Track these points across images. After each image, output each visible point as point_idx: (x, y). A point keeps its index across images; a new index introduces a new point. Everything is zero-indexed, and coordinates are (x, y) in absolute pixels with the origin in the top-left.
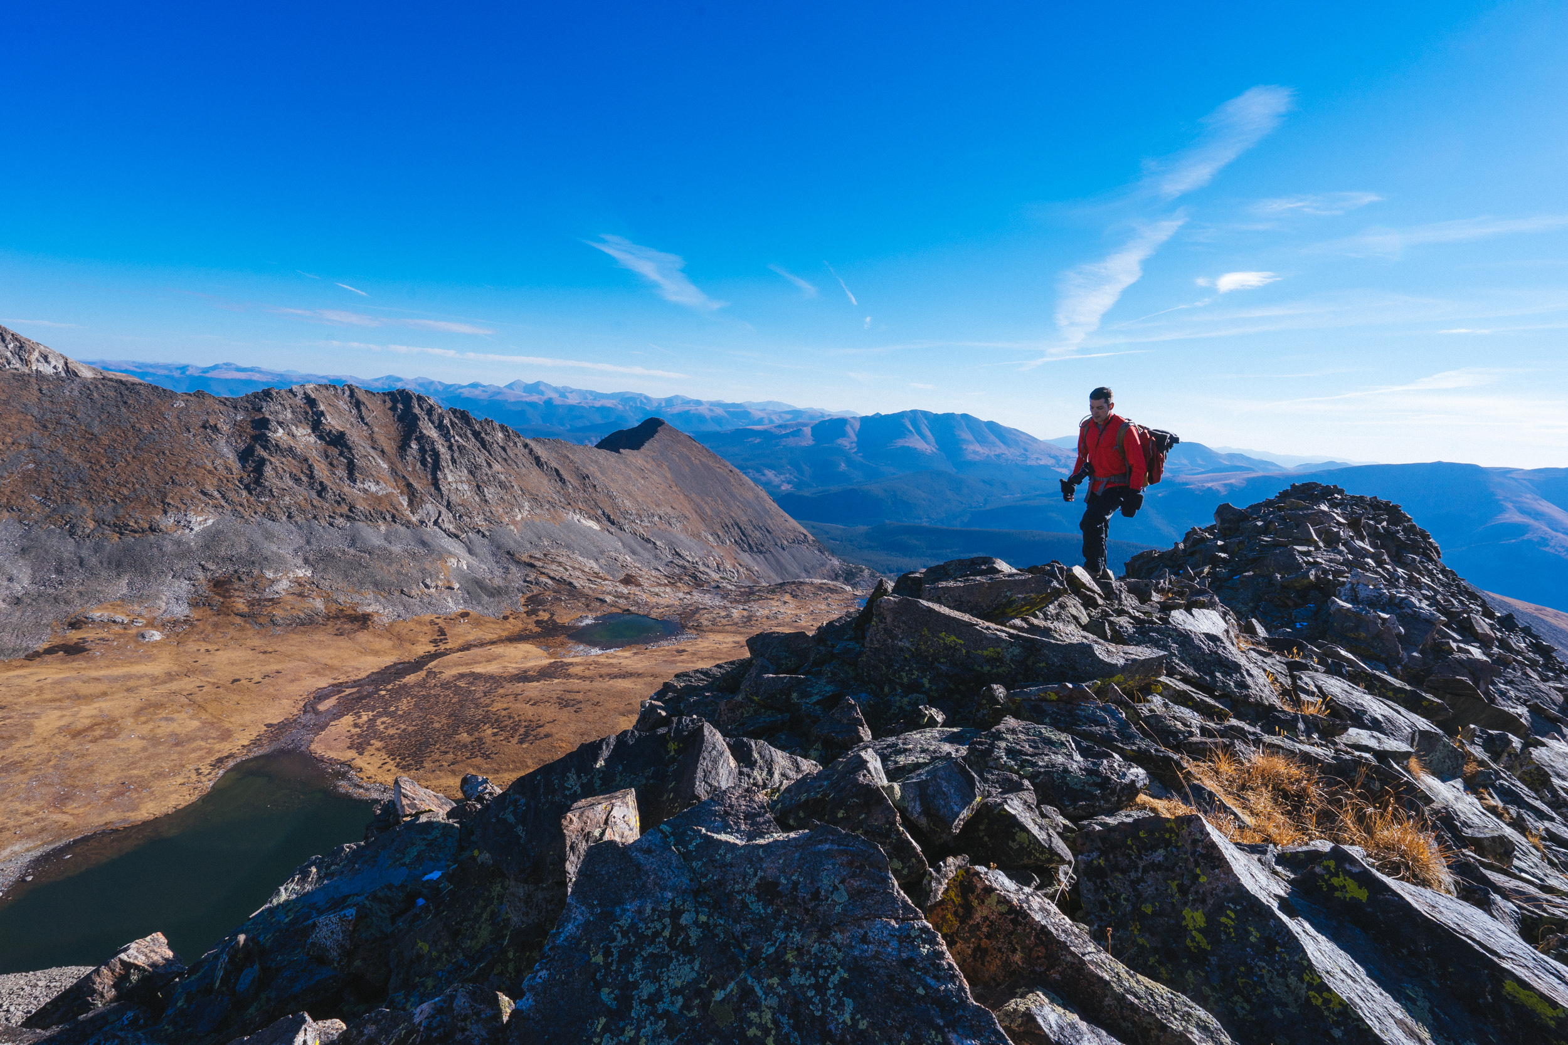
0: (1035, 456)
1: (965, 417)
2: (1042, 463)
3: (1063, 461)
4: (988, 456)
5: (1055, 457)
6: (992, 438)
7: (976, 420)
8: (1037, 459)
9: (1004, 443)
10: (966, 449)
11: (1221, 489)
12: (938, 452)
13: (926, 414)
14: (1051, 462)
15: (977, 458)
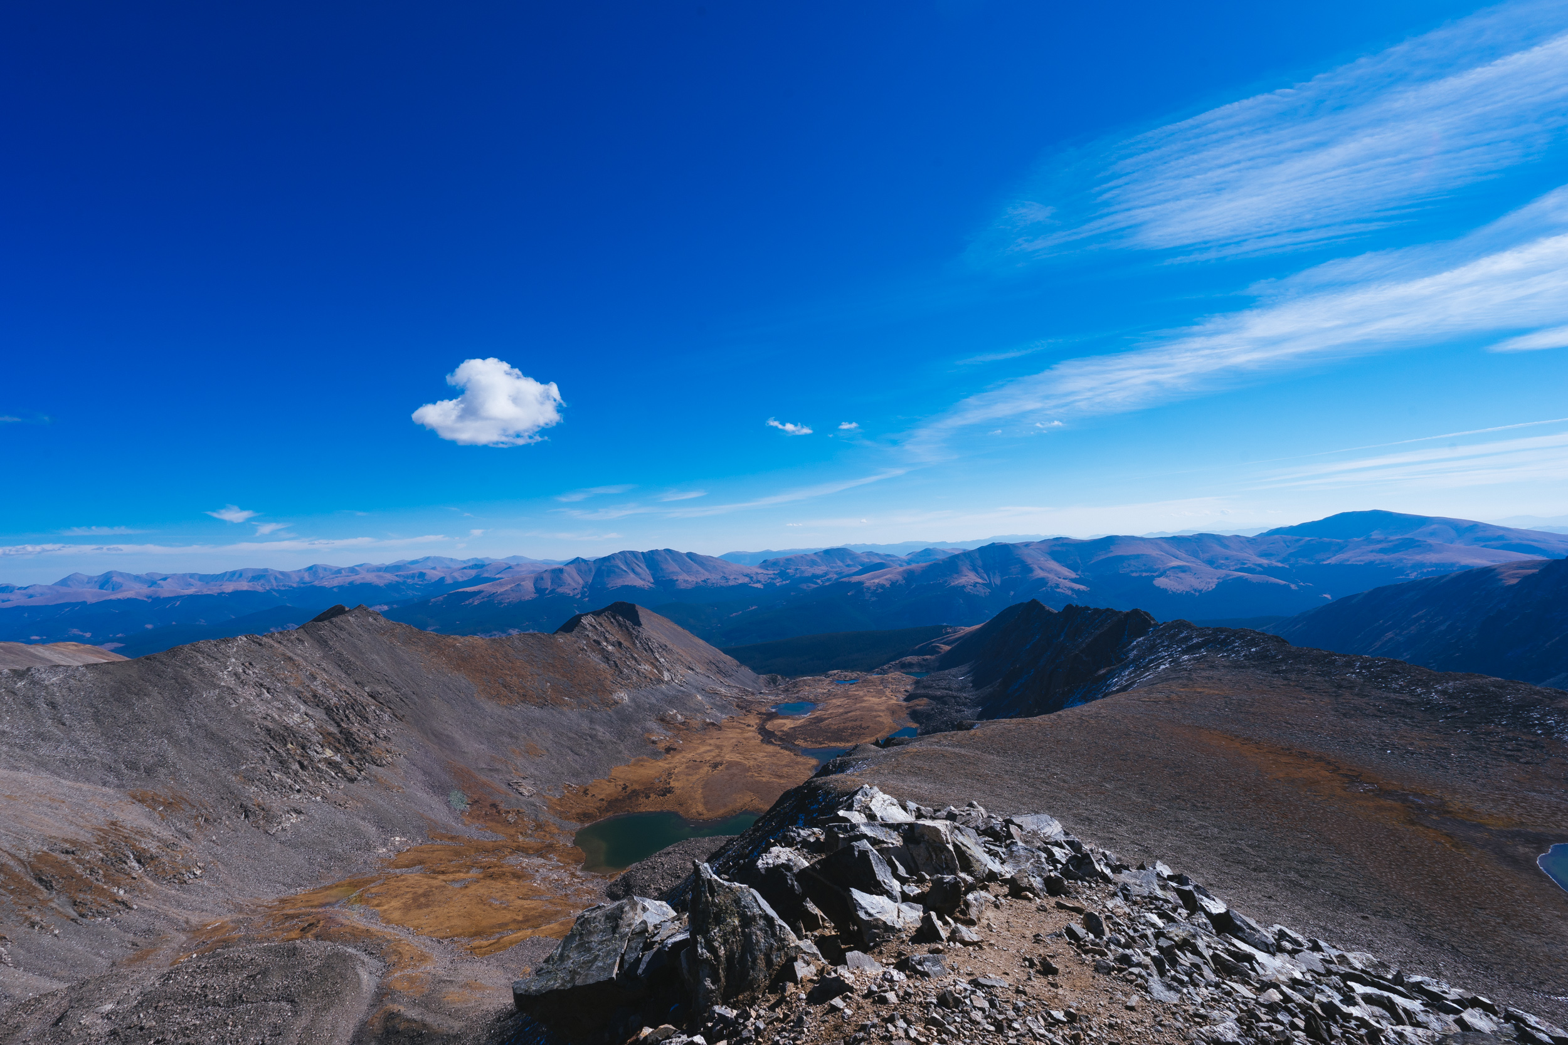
0: (732, 577)
1: (668, 551)
2: (740, 581)
3: (755, 578)
4: (697, 583)
5: (747, 575)
6: (695, 566)
7: (677, 553)
8: (735, 579)
9: (707, 570)
10: (677, 580)
11: (885, 583)
12: (653, 586)
13: (633, 553)
14: (746, 580)
15: (689, 586)
